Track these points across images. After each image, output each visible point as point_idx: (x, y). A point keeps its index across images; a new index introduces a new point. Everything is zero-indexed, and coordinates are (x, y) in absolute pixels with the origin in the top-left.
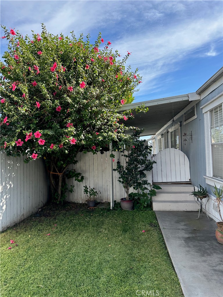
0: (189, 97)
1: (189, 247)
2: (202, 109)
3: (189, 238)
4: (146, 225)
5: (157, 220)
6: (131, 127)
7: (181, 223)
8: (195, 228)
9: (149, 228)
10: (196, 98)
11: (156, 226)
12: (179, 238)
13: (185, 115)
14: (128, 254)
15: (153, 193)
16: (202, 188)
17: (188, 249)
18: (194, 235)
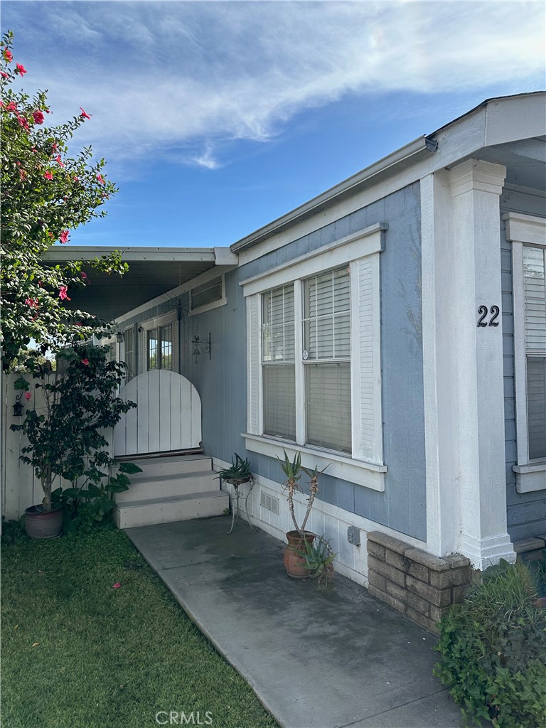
0: (215, 256)
1: (236, 600)
2: (242, 286)
3: (228, 580)
4: (118, 569)
5: (138, 551)
6: (79, 312)
7: (197, 547)
8: (233, 555)
9: (128, 574)
10: (230, 260)
11: (142, 567)
12: (207, 584)
13: (194, 295)
14: (97, 654)
15: (121, 484)
16: (241, 459)
17: (236, 605)
18: (236, 572)
